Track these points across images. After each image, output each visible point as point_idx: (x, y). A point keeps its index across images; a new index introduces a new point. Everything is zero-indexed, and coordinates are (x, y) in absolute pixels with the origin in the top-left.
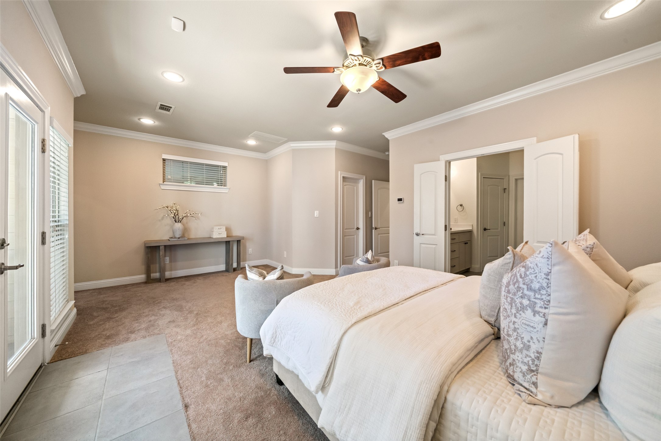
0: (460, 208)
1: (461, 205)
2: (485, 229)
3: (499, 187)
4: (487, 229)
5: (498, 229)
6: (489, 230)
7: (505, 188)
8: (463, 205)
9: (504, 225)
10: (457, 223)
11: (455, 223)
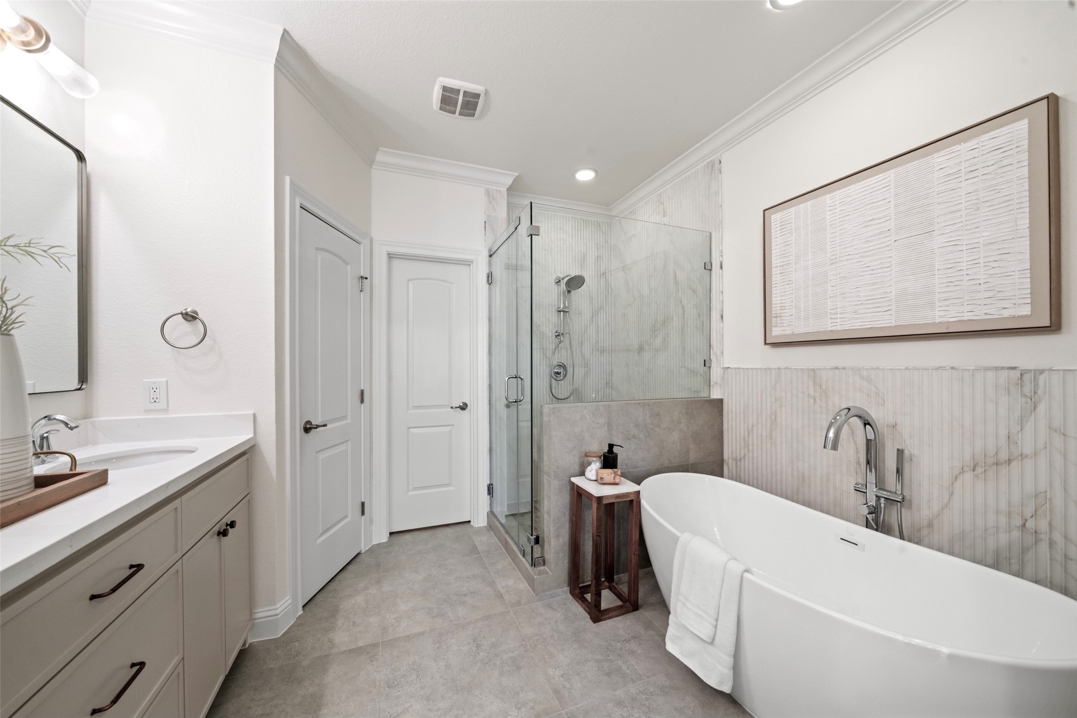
0: (179, 329)
1: (190, 317)
2: (308, 428)
3: (349, 267)
4: (317, 427)
5: (344, 418)
6: (325, 425)
7: (362, 275)
8: (200, 316)
9: (362, 401)
10: (166, 410)
11: (148, 411)
